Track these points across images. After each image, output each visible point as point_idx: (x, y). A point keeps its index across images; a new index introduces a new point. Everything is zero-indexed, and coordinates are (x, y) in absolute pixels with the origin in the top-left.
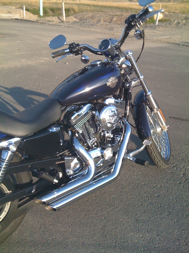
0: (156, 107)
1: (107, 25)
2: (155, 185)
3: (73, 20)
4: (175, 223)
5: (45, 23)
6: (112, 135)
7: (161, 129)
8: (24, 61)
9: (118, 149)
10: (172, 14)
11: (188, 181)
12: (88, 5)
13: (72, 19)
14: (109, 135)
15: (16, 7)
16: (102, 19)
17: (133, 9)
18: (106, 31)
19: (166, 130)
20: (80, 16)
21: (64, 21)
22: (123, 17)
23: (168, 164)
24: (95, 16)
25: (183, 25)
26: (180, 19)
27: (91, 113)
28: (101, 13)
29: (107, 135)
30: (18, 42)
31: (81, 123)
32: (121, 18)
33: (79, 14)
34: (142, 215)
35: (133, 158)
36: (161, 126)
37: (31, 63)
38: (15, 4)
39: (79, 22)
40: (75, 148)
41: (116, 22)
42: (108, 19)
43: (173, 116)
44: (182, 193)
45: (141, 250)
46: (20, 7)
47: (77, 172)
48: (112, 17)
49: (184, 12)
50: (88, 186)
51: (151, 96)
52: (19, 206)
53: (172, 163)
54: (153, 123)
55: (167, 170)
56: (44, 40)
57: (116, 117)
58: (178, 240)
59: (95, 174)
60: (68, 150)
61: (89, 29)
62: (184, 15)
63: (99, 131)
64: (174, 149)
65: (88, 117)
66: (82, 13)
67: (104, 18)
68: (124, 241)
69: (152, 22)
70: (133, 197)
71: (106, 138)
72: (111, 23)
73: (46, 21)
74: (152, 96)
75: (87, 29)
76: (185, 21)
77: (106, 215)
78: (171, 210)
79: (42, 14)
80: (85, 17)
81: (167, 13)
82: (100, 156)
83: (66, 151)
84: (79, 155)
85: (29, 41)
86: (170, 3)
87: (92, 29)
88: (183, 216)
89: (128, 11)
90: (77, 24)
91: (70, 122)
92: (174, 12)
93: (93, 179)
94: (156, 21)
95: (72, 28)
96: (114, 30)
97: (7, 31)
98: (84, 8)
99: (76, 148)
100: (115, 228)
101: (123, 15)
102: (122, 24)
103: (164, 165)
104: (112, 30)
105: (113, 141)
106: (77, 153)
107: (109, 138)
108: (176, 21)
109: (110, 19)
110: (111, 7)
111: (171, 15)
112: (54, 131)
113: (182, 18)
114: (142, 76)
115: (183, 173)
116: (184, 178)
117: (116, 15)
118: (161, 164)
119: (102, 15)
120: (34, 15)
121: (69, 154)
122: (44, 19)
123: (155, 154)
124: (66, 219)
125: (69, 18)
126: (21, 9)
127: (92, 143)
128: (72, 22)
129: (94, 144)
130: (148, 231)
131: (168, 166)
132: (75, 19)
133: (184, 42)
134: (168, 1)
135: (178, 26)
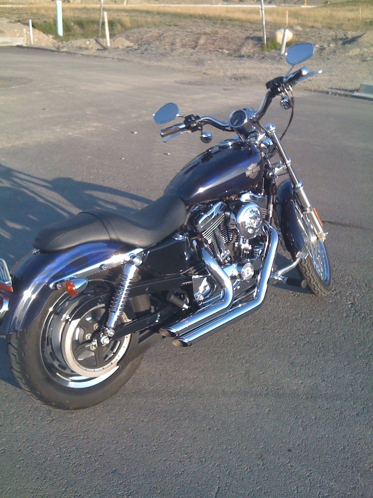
0: (309, 205)
1: (192, 55)
2: (311, 320)
3: (124, 44)
4: (345, 366)
5: (75, 54)
6: (251, 246)
7: (316, 237)
8: (58, 130)
9: (261, 266)
10: (308, 30)
11: (358, 313)
12: (148, 12)
13: (123, 42)
14: (246, 246)
15: (10, 20)
16: (177, 40)
17: (235, 20)
18: (191, 67)
19: (324, 239)
20: (135, 36)
21: (107, 46)
22: (218, 36)
23: (329, 290)
24: (164, 35)
25: (331, 52)
26: (324, 42)
27: (223, 214)
28: (175, 28)
29: (243, 246)
30: (37, 93)
31: (210, 230)
32: (214, 38)
33: (133, 31)
34: (299, 357)
35: (283, 277)
36: (317, 234)
37: (72, 132)
38: (7, 13)
39: (136, 48)
40: (205, 263)
41: (205, 47)
42: (189, 41)
43: (329, 220)
44: (352, 329)
45: (302, 398)
46: (17, 19)
47: (208, 297)
48: (196, 36)
49: (330, 26)
50: (223, 316)
51: (301, 189)
52: (141, 340)
53: (333, 289)
54: (304, 230)
55: (326, 299)
56: (82, 88)
57: (259, 219)
58: (351, 385)
59: (234, 299)
60: (193, 267)
61: (160, 64)
62: (332, 33)
63: (231, 241)
64: (334, 269)
65: (220, 221)
66: (139, 29)
67: (182, 39)
68: (278, 389)
69: (273, 47)
70: (282, 335)
71: (242, 251)
72: (196, 49)
73: (75, 48)
74: (304, 189)
75: (155, 64)
76: (334, 45)
77: (247, 358)
78: (338, 351)
79: (60, 32)
80: (145, 36)
81: (299, 28)
82: (236, 275)
83: (191, 269)
84: (211, 272)
85: (56, 91)
86: (303, 7)
87: (165, 64)
88: (355, 357)
89: (226, 25)
90: (135, 52)
91: (195, 228)
92: (312, 27)
93: (233, 305)
94: (281, 45)
95: (128, 61)
96: (207, 65)
97: (9, 73)
98: (141, 19)
99: (207, 263)
100: (263, 373)
101: (217, 33)
102: (218, 51)
103: (323, 290)
104: (203, 65)
105: (252, 255)
106: (208, 269)
107: (247, 250)
108: (317, 46)
109: (193, 41)
110: (191, 16)
111: (308, 32)
112: (180, 239)
113: (328, 39)
114: (288, 160)
115: (350, 302)
116: (353, 309)
117: (205, 34)
118: (319, 289)
119: (178, 33)
120: (47, 35)
121: (195, 272)
122: (70, 45)
123: (311, 273)
124: (193, 363)
125: (116, 41)
126: (19, 23)
127: (224, 258)
128: (123, 50)
129: (226, 259)
130: (308, 376)
131: (328, 293)
132: (127, 43)
133: (336, 89)
134: (298, 1)
135: (322, 54)
